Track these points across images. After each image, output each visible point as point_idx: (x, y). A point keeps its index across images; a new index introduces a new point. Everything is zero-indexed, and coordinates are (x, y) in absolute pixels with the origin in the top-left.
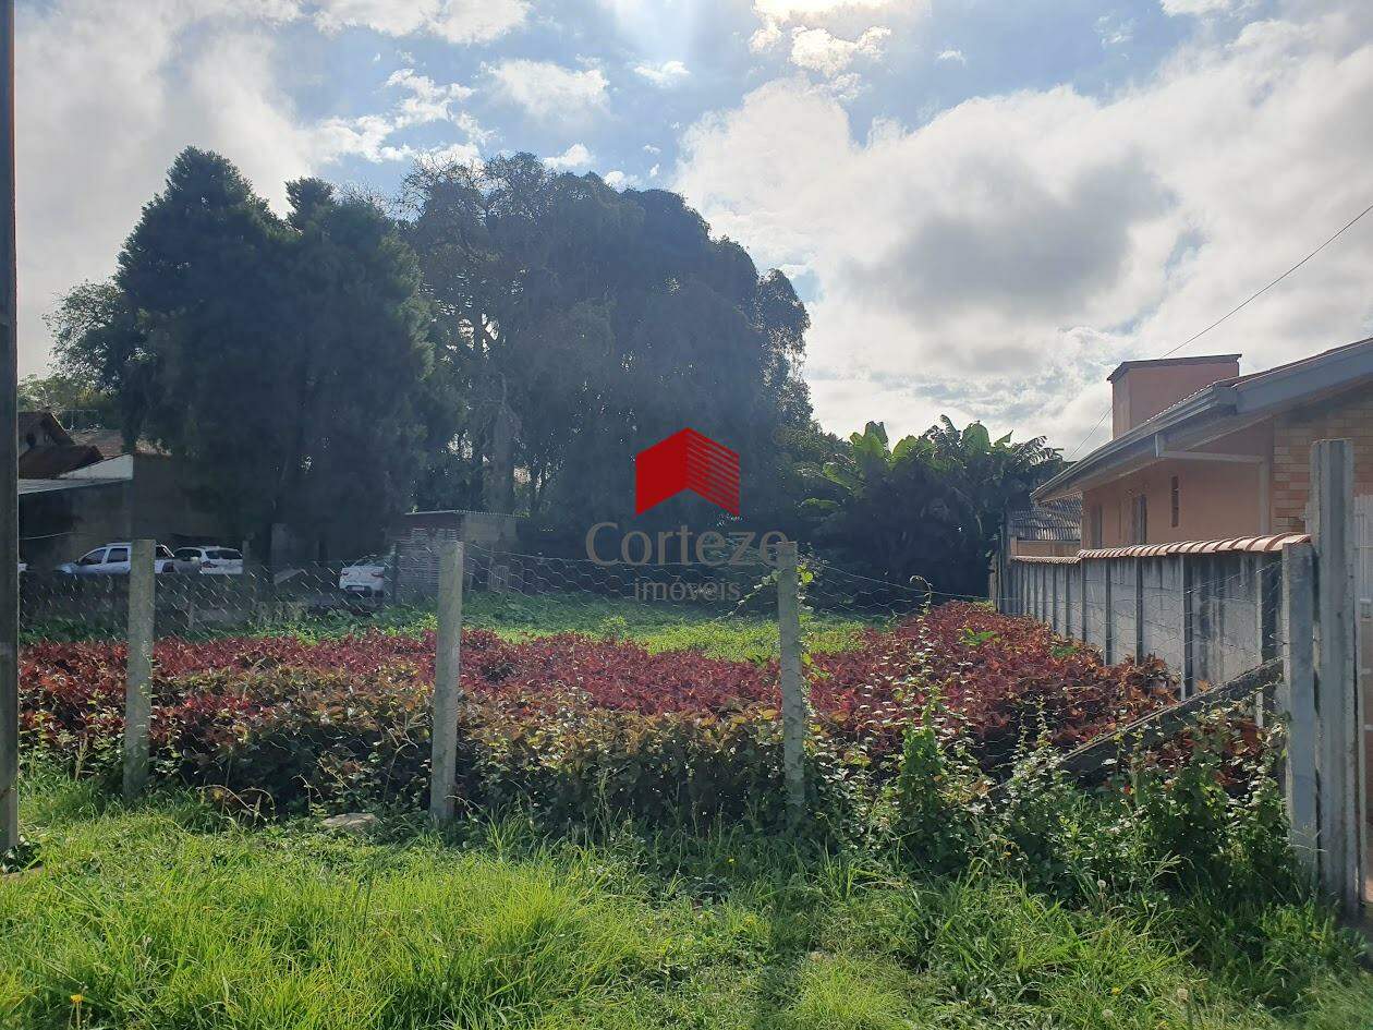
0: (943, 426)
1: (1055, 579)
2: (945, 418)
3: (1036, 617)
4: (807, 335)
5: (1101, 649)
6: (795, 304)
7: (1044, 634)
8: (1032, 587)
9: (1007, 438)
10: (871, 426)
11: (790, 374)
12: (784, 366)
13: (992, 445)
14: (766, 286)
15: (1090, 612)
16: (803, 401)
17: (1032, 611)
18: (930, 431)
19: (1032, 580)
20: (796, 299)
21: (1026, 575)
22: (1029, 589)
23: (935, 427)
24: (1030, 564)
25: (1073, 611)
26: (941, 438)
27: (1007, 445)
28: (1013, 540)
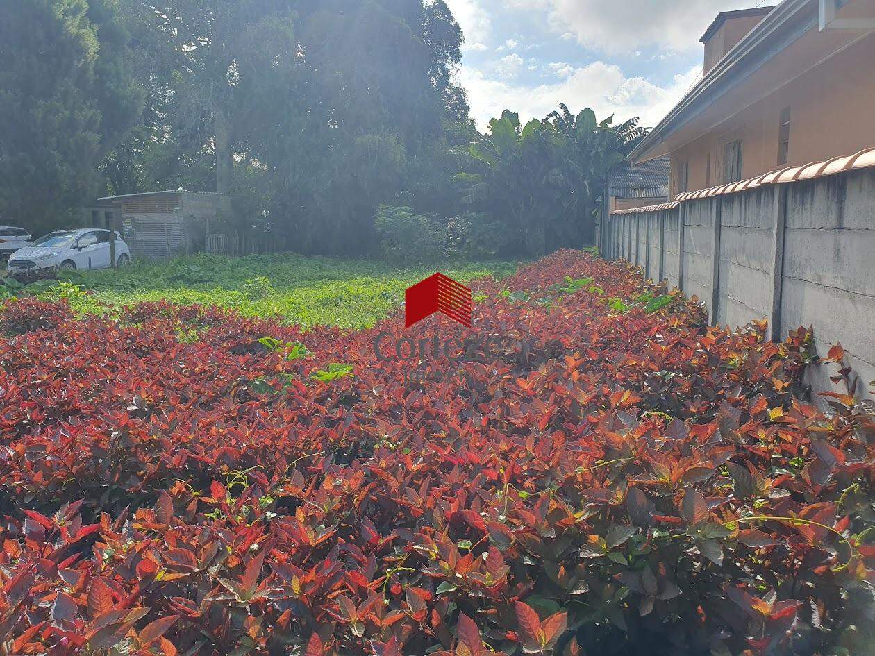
0: (561, 112)
1: (648, 228)
2: (563, 106)
3: (630, 260)
4: (463, 48)
5: (706, 301)
6: (452, 23)
7: (637, 277)
8: (627, 235)
9: (609, 120)
10: (506, 113)
11: (451, 80)
12: (446, 74)
13: (598, 126)
14: (429, 10)
15: (689, 258)
16: (463, 101)
17: (626, 255)
18: (550, 115)
19: (627, 229)
20: (452, 19)
21: (621, 226)
22: (624, 236)
23: (555, 113)
24: (627, 215)
25: (667, 258)
26: (559, 121)
27: (610, 126)
28: (613, 199)
